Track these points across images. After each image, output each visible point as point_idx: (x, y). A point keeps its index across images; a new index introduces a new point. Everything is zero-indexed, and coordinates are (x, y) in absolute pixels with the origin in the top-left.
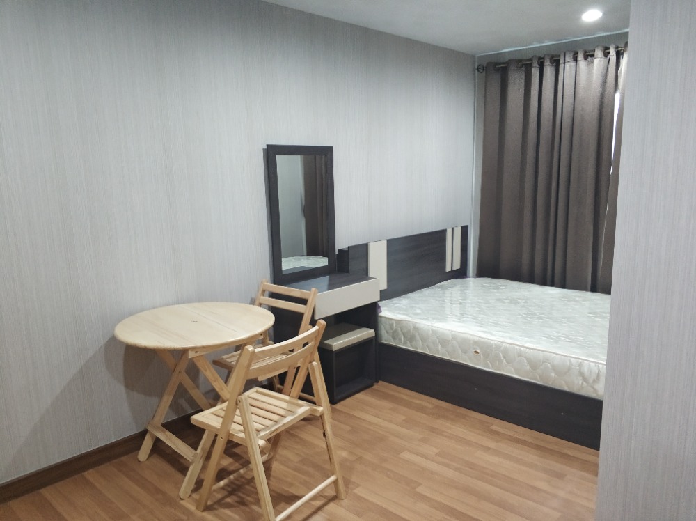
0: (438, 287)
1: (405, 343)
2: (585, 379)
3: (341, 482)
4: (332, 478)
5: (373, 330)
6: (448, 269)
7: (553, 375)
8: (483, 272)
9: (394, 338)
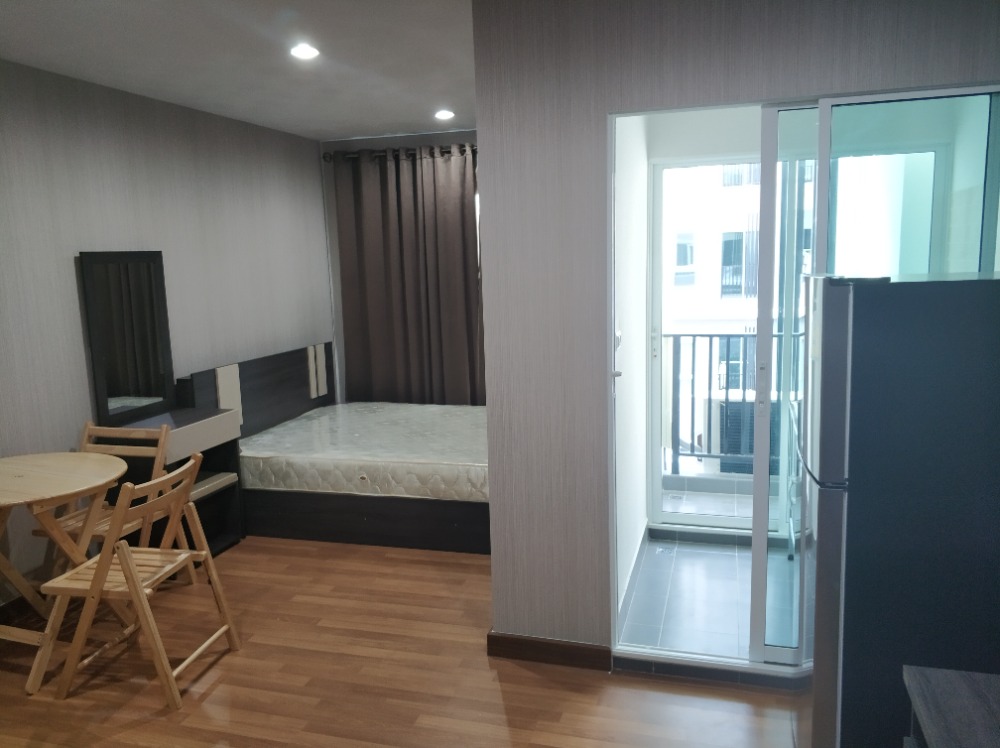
0: (305, 417)
1: (276, 485)
2: (474, 485)
3: (234, 632)
4: (224, 629)
5: (235, 474)
6: (314, 395)
7: (443, 486)
8: (353, 396)
9: (261, 480)
